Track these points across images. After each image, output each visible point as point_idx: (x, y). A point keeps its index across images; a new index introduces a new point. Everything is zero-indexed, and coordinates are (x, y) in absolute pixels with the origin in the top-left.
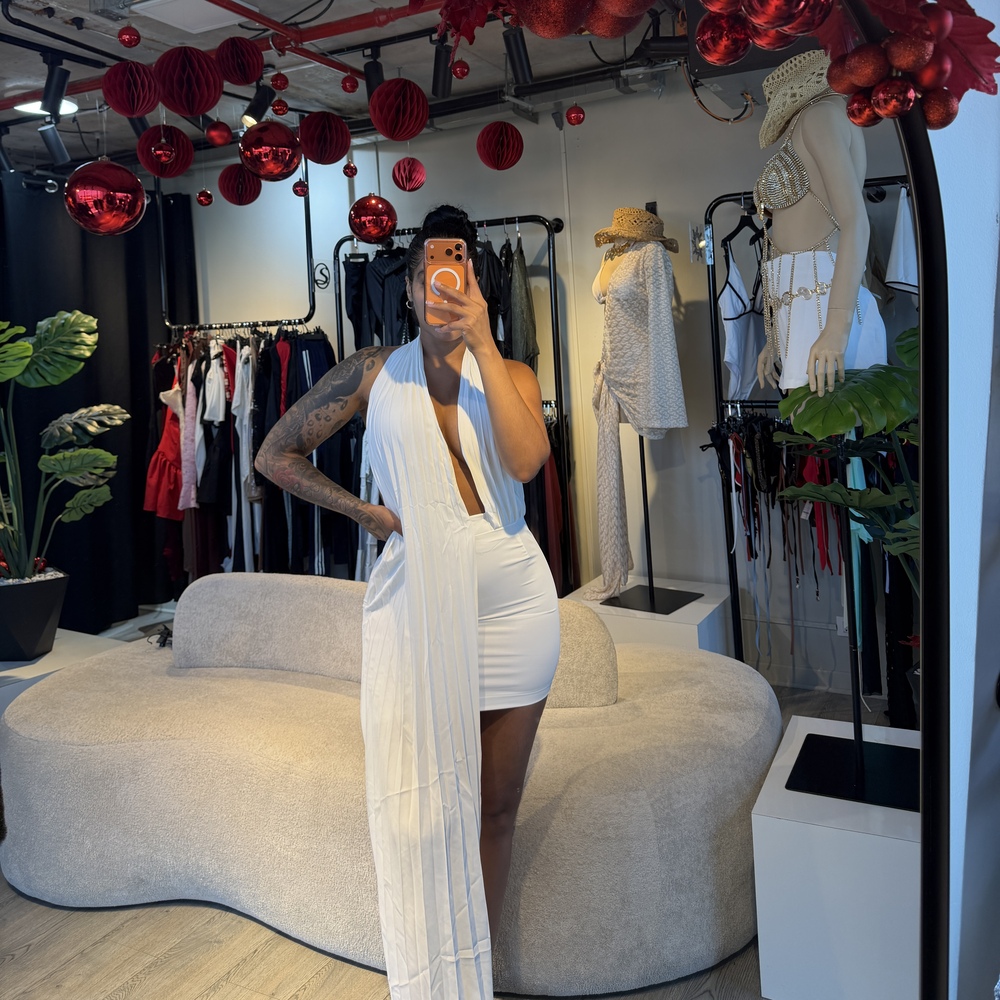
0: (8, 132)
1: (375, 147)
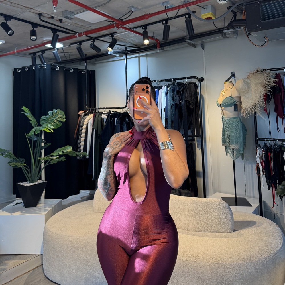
0: (45, 53)
1: (147, 56)
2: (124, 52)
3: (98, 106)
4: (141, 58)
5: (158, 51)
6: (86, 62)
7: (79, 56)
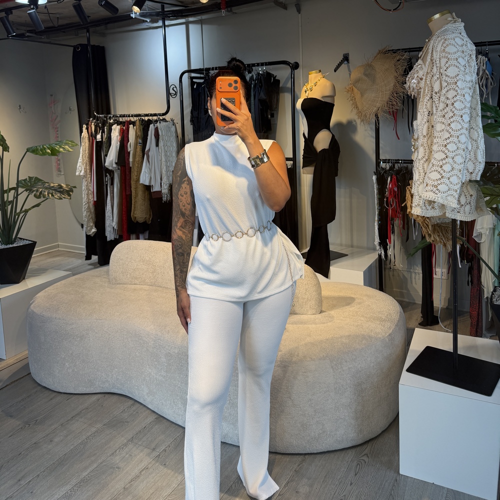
0: (12, 13)
1: (201, 22)
2: (161, 15)
3: (115, 111)
4: (191, 26)
5: (223, 15)
6: (88, 31)
7: (77, 19)
